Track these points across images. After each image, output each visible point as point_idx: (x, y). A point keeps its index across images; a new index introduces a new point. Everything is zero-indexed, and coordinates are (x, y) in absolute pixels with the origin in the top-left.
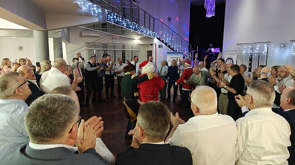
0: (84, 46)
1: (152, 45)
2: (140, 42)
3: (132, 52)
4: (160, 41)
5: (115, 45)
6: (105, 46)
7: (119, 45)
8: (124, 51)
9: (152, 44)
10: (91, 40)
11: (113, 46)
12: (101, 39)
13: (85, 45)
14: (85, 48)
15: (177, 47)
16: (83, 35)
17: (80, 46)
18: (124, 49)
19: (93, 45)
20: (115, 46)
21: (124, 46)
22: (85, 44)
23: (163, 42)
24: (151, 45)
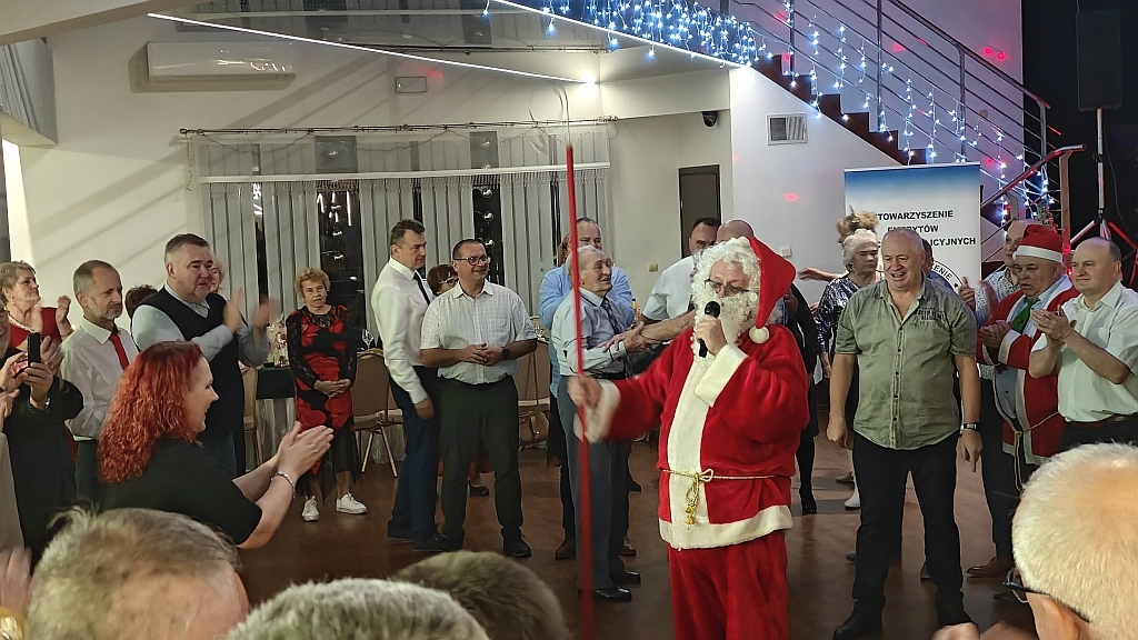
0: (171, 160)
1: (712, 118)
2: (615, 104)
3: (554, 189)
4: (783, 82)
5: (418, 136)
6: (336, 150)
7: (449, 137)
8: (493, 182)
9: (716, 114)
10: (220, 110)
11: (397, 147)
12: (303, 94)
13: (173, 150)
14: (175, 175)
15: (922, 125)
16: (157, 69)
17: (135, 165)
18: (487, 171)
19: (237, 150)
20: (414, 145)
21: (484, 145)
22: (174, 142)
23: (804, 92)
24: (709, 124)
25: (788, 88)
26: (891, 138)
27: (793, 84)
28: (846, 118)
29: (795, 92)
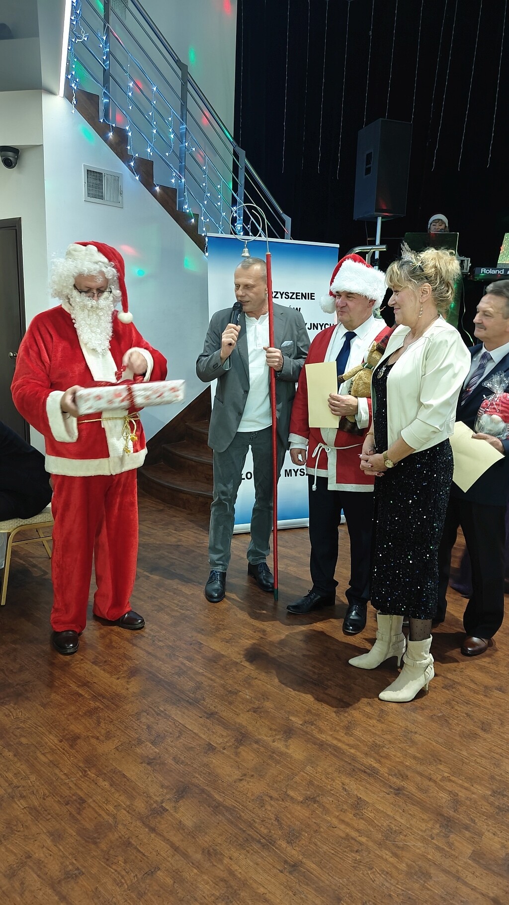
1: (14, 157)
4: (101, 130)
23: (120, 146)
24: (9, 164)
25: (106, 139)
26: (193, 220)
27: (111, 134)
28: (157, 188)
29: (111, 146)
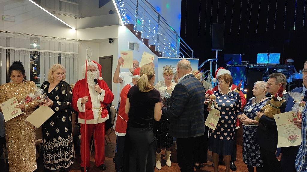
1: (111, 41)
2: (81, 35)
5: (10, 35)
7: (21, 37)
8: (38, 54)
11: (0, 38)
18: (36, 50)
20: (8, 38)
23: (139, 36)
25: (135, 35)
26: (160, 53)
27: (137, 33)
28: (150, 46)
29: (137, 36)
